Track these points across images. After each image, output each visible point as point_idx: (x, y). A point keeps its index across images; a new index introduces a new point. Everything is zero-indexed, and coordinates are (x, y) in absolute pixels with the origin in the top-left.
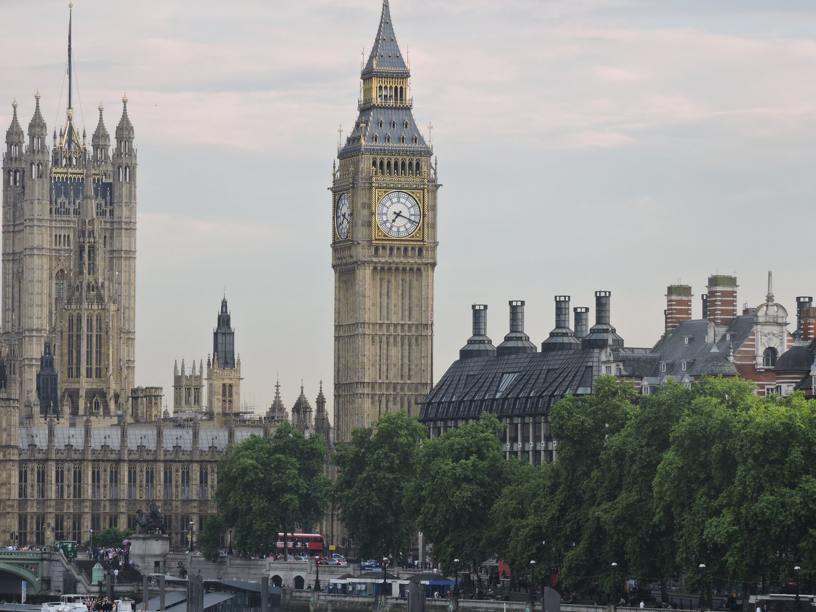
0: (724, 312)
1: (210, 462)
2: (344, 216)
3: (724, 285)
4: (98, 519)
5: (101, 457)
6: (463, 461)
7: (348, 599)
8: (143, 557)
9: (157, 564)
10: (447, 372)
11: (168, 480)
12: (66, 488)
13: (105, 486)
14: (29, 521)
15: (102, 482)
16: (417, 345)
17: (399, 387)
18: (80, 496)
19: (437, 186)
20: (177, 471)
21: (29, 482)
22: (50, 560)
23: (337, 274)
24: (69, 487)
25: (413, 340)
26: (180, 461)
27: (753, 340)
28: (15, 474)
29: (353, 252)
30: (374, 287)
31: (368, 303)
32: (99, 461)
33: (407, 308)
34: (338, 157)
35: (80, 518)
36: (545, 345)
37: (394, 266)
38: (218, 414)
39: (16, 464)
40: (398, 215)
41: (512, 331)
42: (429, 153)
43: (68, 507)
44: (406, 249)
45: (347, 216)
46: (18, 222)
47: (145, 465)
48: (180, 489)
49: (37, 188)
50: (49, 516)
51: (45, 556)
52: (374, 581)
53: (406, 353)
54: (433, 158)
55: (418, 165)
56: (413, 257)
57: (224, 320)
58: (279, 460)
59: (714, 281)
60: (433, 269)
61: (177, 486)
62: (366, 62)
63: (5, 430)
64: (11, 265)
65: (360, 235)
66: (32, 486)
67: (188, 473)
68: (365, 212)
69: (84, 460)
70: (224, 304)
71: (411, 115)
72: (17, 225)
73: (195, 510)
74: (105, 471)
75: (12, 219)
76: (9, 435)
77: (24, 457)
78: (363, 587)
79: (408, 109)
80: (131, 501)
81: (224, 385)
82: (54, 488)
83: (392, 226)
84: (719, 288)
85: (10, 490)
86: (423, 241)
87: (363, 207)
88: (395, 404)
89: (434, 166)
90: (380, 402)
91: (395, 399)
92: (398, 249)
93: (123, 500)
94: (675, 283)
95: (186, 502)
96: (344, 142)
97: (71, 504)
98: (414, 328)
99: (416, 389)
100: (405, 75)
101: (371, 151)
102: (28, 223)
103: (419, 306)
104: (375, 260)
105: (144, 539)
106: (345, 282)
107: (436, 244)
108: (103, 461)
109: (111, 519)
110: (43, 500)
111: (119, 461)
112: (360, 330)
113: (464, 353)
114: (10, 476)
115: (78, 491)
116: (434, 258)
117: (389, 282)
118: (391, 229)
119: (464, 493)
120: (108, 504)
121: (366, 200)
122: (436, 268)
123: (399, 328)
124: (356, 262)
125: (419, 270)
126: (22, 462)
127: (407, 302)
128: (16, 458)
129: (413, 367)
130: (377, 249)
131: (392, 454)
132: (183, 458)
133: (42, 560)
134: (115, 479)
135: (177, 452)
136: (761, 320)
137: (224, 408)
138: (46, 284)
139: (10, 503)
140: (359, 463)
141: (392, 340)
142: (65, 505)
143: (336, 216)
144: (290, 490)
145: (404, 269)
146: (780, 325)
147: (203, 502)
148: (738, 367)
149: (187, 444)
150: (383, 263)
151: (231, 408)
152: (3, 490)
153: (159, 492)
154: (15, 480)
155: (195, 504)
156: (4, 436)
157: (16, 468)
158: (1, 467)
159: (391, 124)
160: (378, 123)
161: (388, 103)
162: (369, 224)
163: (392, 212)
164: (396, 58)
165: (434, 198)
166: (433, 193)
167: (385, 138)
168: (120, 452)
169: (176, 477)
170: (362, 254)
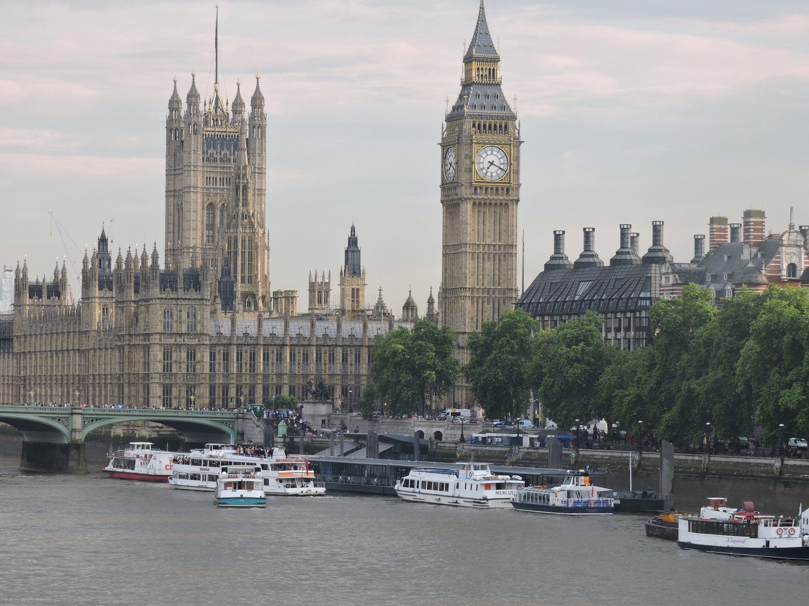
0: (756, 237)
1: (349, 346)
2: (451, 164)
3: (756, 217)
4: (268, 388)
5: (269, 342)
6: (574, 347)
7: (487, 448)
8: (313, 416)
9: (323, 421)
10: (535, 281)
11: (319, 359)
12: (244, 365)
13: (273, 364)
14: (217, 389)
15: (270, 361)
16: (505, 260)
17: (491, 292)
18: (254, 371)
19: (521, 143)
20: (325, 353)
21: (217, 360)
22: (243, 418)
23: (445, 208)
24: (246, 364)
25: (502, 256)
26: (328, 346)
27: (779, 258)
28: (207, 355)
29: (458, 191)
30: (474, 217)
31: (469, 229)
32: (268, 345)
33: (498, 233)
34: (446, 121)
35: (254, 388)
36: (613, 261)
37: (488, 202)
38: (349, 311)
39: (208, 347)
40: (492, 163)
41: (585, 251)
42: (514, 118)
43: (246, 379)
44: (497, 189)
45: (453, 164)
46: (177, 167)
47: (302, 348)
48: (327, 366)
49: (193, 143)
50: (232, 386)
51: (240, 415)
52: (508, 435)
53: (497, 266)
54: (517, 121)
55: (506, 126)
56: (502, 195)
57: (353, 241)
58: (420, 345)
59: (748, 214)
60: (517, 204)
61: (325, 364)
62: (467, 50)
63: (200, 322)
64: (172, 199)
65: (463, 179)
66: (219, 364)
67: (333, 354)
68: (467, 162)
69: (257, 344)
70: (353, 229)
71: (500, 90)
72: (177, 169)
73: (338, 382)
74: (273, 352)
75: (173, 165)
76: (203, 326)
77: (214, 342)
78: (500, 440)
79: (499, 85)
80: (292, 376)
81: (353, 289)
82: (235, 365)
83: (487, 172)
84: (752, 219)
85: (203, 366)
86: (509, 183)
87: (466, 158)
88: (488, 304)
89: (518, 127)
90: (478, 302)
91: (488, 300)
92: (492, 189)
93: (286, 374)
94: (716, 215)
95: (332, 376)
96: (450, 109)
97: (248, 377)
98: (502, 248)
99: (504, 293)
100: (496, 60)
101: (472, 116)
102: (186, 168)
103: (507, 231)
104: (474, 197)
105: (314, 403)
106: (451, 213)
107: (519, 185)
108: (271, 345)
109: (277, 388)
110: (227, 374)
111: (283, 345)
112: (463, 249)
113: (548, 267)
114: (203, 356)
115: (253, 367)
116: (518, 195)
117: (484, 213)
118: (486, 174)
119: (576, 371)
120: (274, 377)
121: (468, 153)
122: (519, 203)
123: (492, 247)
124: (461, 199)
125: (506, 204)
126: (212, 346)
127: (498, 228)
128: (208, 342)
129: (502, 277)
130: (476, 189)
131: (513, 341)
132: (330, 343)
133: (238, 418)
134: (280, 358)
135: (325, 338)
136: (785, 243)
137: (352, 306)
138: (200, 214)
139: (203, 376)
140: (487, 348)
141: (486, 256)
142: (244, 378)
143: (444, 164)
144: (429, 367)
145: (496, 204)
146: (799, 246)
147: (344, 376)
148: (769, 278)
149: (332, 333)
150: (480, 199)
151: (358, 306)
152: (198, 367)
153: (312, 368)
154: (207, 359)
155: (339, 377)
156: (199, 327)
157: (208, 350)
158: (197, 350)
159: (486, 96)
160: (476, 96)
161: (484, 80)
162: (470, 170)
163: (487, 161)
164: (490, 47)
165: (518, 151)
166: (517, 147)
167: (482, 107)
168: (284, 339)
169: (325, 357)
170: (465, 192)
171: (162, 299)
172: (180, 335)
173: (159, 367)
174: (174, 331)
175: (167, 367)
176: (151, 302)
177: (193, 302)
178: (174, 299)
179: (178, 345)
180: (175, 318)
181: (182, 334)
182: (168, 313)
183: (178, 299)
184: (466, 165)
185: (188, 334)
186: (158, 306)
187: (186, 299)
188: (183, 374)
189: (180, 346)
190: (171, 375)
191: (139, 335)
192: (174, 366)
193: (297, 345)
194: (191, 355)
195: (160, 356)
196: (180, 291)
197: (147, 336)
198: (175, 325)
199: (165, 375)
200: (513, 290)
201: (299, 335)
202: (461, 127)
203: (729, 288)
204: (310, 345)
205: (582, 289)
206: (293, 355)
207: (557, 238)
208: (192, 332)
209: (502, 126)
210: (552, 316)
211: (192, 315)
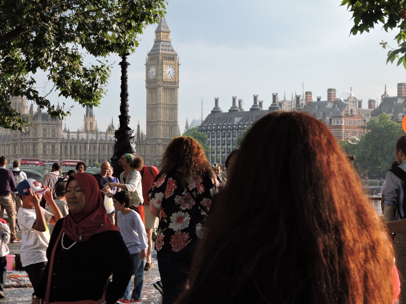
0: (333, 99)
2: (152, 72)
5: (81, 142)
12: (72, 151)
13: (83, 151)
15: (82, 149)
16: (173, 110)
17: (169, 122)
18: (76, 153)
19: (179, 65)
21: (63, 149)
23: (148, 90)
26: (102, 143)
27: (348, 107)
28: (59, 146)
29: (157, 83)
30: (163, 93)
31: (162, 98)
32: (81, 143)
33: (171, 99)
34: (148, 55)
36: (251, 109)
37: (168, 87)
41: (233, 106)
42: (177, 55)
43: (73, 157)
44: (171, 82)
47: (93, 144)
53: (171, 113)
54: (178, 57)
55: (174, 58)
56: (173, 85)
59: (330, 90)
61: (101, 151)
63: (56, 133)
65: (160, 78)
67: (104, 147)
68: (161, 71)
69: (77, 143)
71: (171, 44)
73: (107, 158)
74: (83, 146)
76: (58, 135)
79: (170, 42)
83: (168, 76)
84: (332, 92)
85: (58, 151)
86: (176, 80)
88: (168, 127)
89: (178, 58)
90: (164, 126)
92: (170, 82)
94: (307, 91)
95: (104, 155)
96: (150, 50)
97: (74, 156)
99: (173, 123)
100: (169, 32)
101: (162, 54)
104: (164, 85)
106: (151, 91)
107: (179, 81)
110: (66, 155)
111: (86, 143)
112: (159, 106)
113: (213, 112)
116: (178, 85)
117: (166, 92)
120: (83, 156)
121: (161, 68)
122: (179, 88)
123: (169, 105)
125: (174, 88)
126: (61, 143)
127: (171, 97)
128: (59, 142)
129: (172, 117)
130: (164, 82)
132: (103, 142)
134: (85, 148)
135: (101, 141)
139: (58, 155)
141: (167, 109)
142: (72, 156)
143: (148, 72)
145: (171, 88)
146: (354, 103)
148: (345, 114)
149: (104, 139)
150: (166, 86)
151: (92, 129)
152: (56, 151)
153: (97, 152)
154: (59, 148)
155: (107, 156)
156: (56, 135)
157: (60, 145)
158: (55, 145)
159: (166, 46)
160: (163, 45)
161: (165, 40)
162: (162, 75)
163: (168, 71)
164: (166, 27)
165: (178, 68)
166: (178, 66)
167: (165, 50)
168: (87, 141)
169: (101, 148)
170: (160, 83)
171: (43, 124)
172: (50, 139)
173: (41, 152)
174: (47, 137)
175: (44, 151)
176: (39, 125)
177: (54, 126)
178: (47, 124)
179: (48, 142)
180: (47, 132)
181: (50, 138)
182: (45, 130)
183: (48, 124)
184: (160, 72)
185: (52, 138)
186: (41, 127)
187: (51, 124)
188: (51, 155)
189: (49, 143)
190: (46, 155)
191: (30, 138)
192: (47, 151)
193: (91, 143)
194: (53, 147)
195: (42, 147)
196: (49, 121)
197: (36, 139)
198: (47, 135)
199: (44, 155)
200: (176, 122)
201: (92, 139)
202: (158, 57)
203: (328, 118)
204: (96, 143)
205: (237, 120)
206: (90, 147)
207: (216, 101)
208: (54, 137)
209: (172, 58)
210: (222, 130)
211: (53, 131)
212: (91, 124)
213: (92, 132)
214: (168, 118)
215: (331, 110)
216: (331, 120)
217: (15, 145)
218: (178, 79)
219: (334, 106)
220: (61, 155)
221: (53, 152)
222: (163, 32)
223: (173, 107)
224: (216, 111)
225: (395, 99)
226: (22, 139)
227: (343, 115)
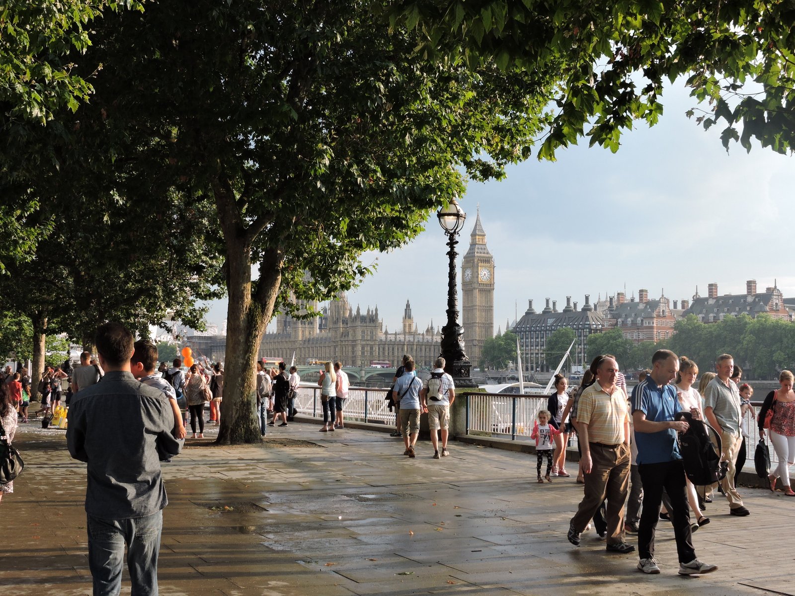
0: (645, 300)
1: (427, 345)
3: (644, 292)
17: (485, 324)
19: (494, 267)
24: (391, 352)
26: (419, 345)
27: (659, 308)
28: (377, 347)
29: (473, 285)
30: (478, 295)
31: (477, 300)
33: (487, 301)
34: (464, 258)
36: (564, 311)
37: (483, 289)
40: (485, 275)
42: (492, 257)
44: (487, 284)
53: (486, 314)
54: (493, 259)
56: (488, 287)
57: (408, 306)
59: (641, 291)
62: (472, 231)
65: (475, 281)
66: (381, 351)
67: (421, 348)
68: (477, 274)
69: (395, 344)
70: (408, 301)
71: (486, 247)
74: (400, 347)
76: (376, 337)
79: (485, 245)
82: (387, 352)
83: (483, 278)
85: (376, 352)
86: (491, 282)
87: (475, 272)
88: (484, 329)
89: (493, 261)
90: (480, 328)
91: (484, 327)
92: (485, 284)
95: (421, 357)
99: (489, 325)
100: (484, 235)
103: (490, 301)
104: (479, 287)
107: (494, 283)
110: (384, 356)
112: (475, 307)
113: (527, 313)
116: (494, 287)
117: (482, 294)
121: (477, 270)
122: (494, 290)
123: (485, 307)
124: (474, 288)
125: (490, 290)
126: (379, 345)
127: (486, 299)
130: (480, 284)
134: (403, 350)
136: (661, 302)
137: (408, 330)
141: (483, 310)
145: (486, 290)
146: (666, 303)
147: (425, 357)
149: (421, 340)
150: (481, 288)
151: (410, 331)
154: (377, 350)
156: (374, 337)
158: (373, 346)
159: (481, 249)
160: (478, 248)
161: (481, 243)
162: (478, 277)
163: (483, 274)
164: (482, 230)
165: (494, 270)
166: (493, 269)
167: (481, 253)
168: (404, 342)
169: (419, 350)
170: (476, 286)
171: (361, 326)
172: (368, 340)
173: (360, 353)
174: (366, 339)
175: (363, 353)
176: (357, 327)
177: (372, 328)
178: (365, 326)
180: (366, 334)
182: (363, 332)
183: (367, 326)
184: (475, 275)
185: (370, 340)
186: (360, 329)
187: (370, 327)
188: (369, 356)
189: (368, 345)
190: (364, 356)
191: (350, 340)
192: (365, 352)
193: (409, 345)
194: (371, 348)
195: (360, 349)
196: (368, 323)
197: (355, 341)
198: (366, 336)
199: (362, 356)
200: (492, 323)
201: (409, 341)
202: (473, 260)
203: (639, 319)
204: (413, 345)
205: (550, 321)
206: (407, 349)
207: (530, 302)
208: (372, 339)
209: (488, 260)
210: (535, 332)
211: (372, 332)
212: (410, 325)
213: (410, 333)
214: (483, 319)
215: (643, 311)
216: (642, 321)
217: (335, 347)
218: (493, 281)
219: (646, 307)
220: (379, 357)
221: (371, 353)
222: (478, 235)
223: (489, 309)
224: (529, 313)
225: (706, 299)
226: (342, 341)
227: (655, 316)
